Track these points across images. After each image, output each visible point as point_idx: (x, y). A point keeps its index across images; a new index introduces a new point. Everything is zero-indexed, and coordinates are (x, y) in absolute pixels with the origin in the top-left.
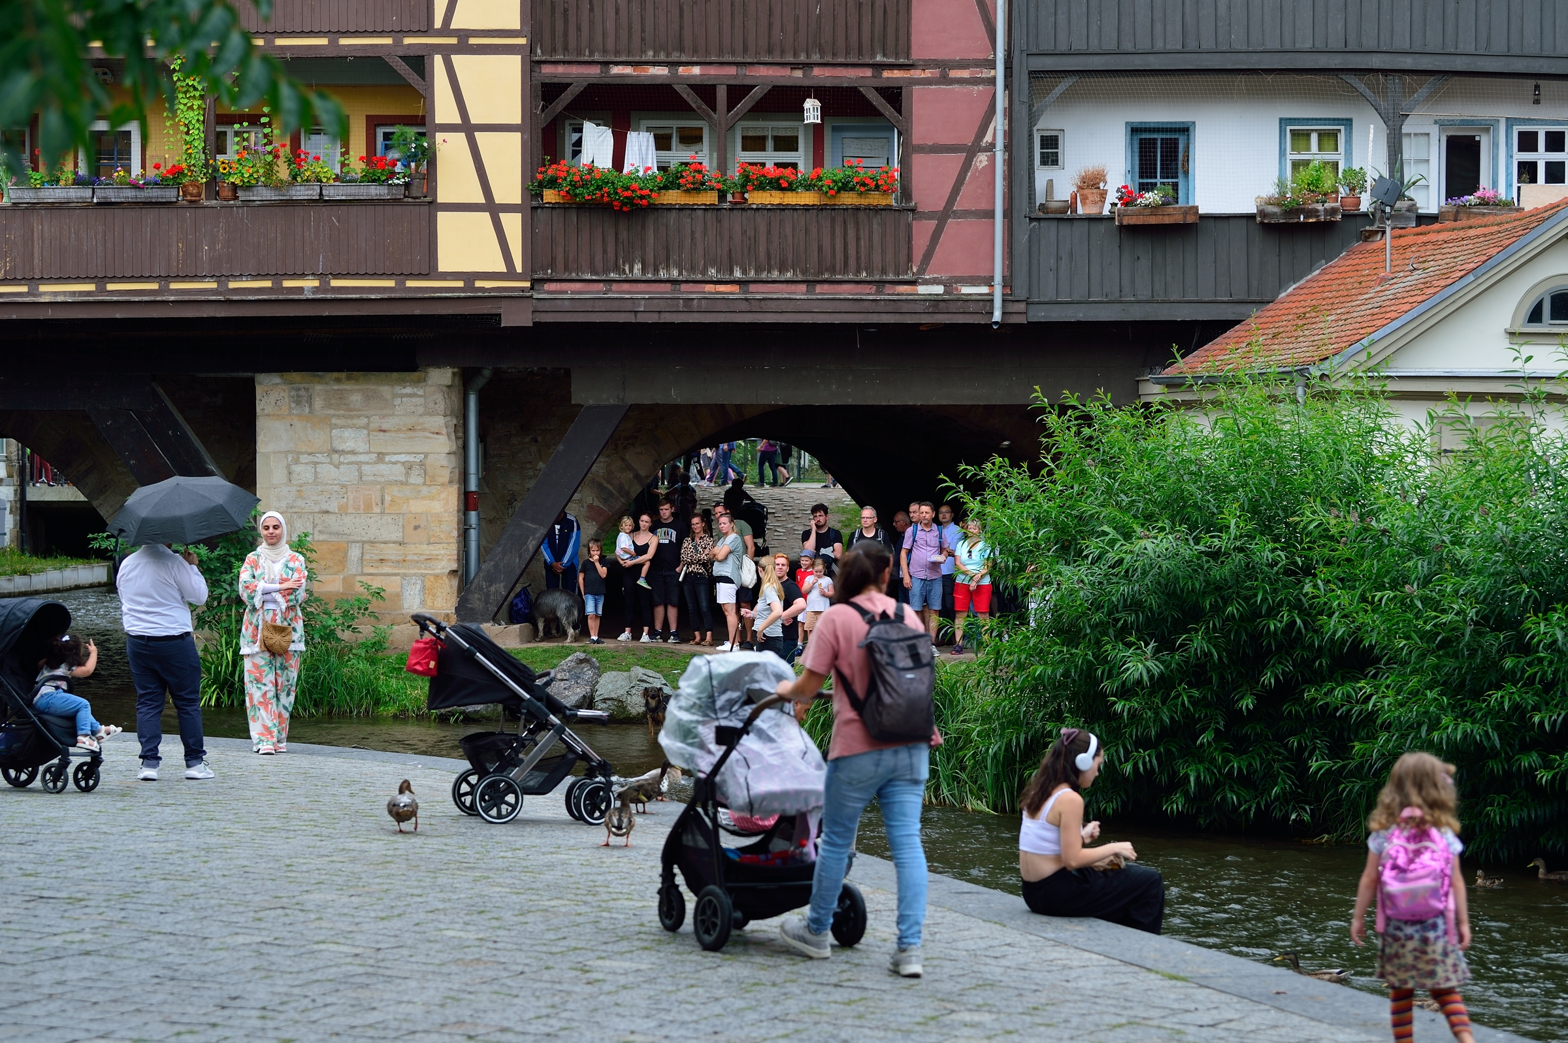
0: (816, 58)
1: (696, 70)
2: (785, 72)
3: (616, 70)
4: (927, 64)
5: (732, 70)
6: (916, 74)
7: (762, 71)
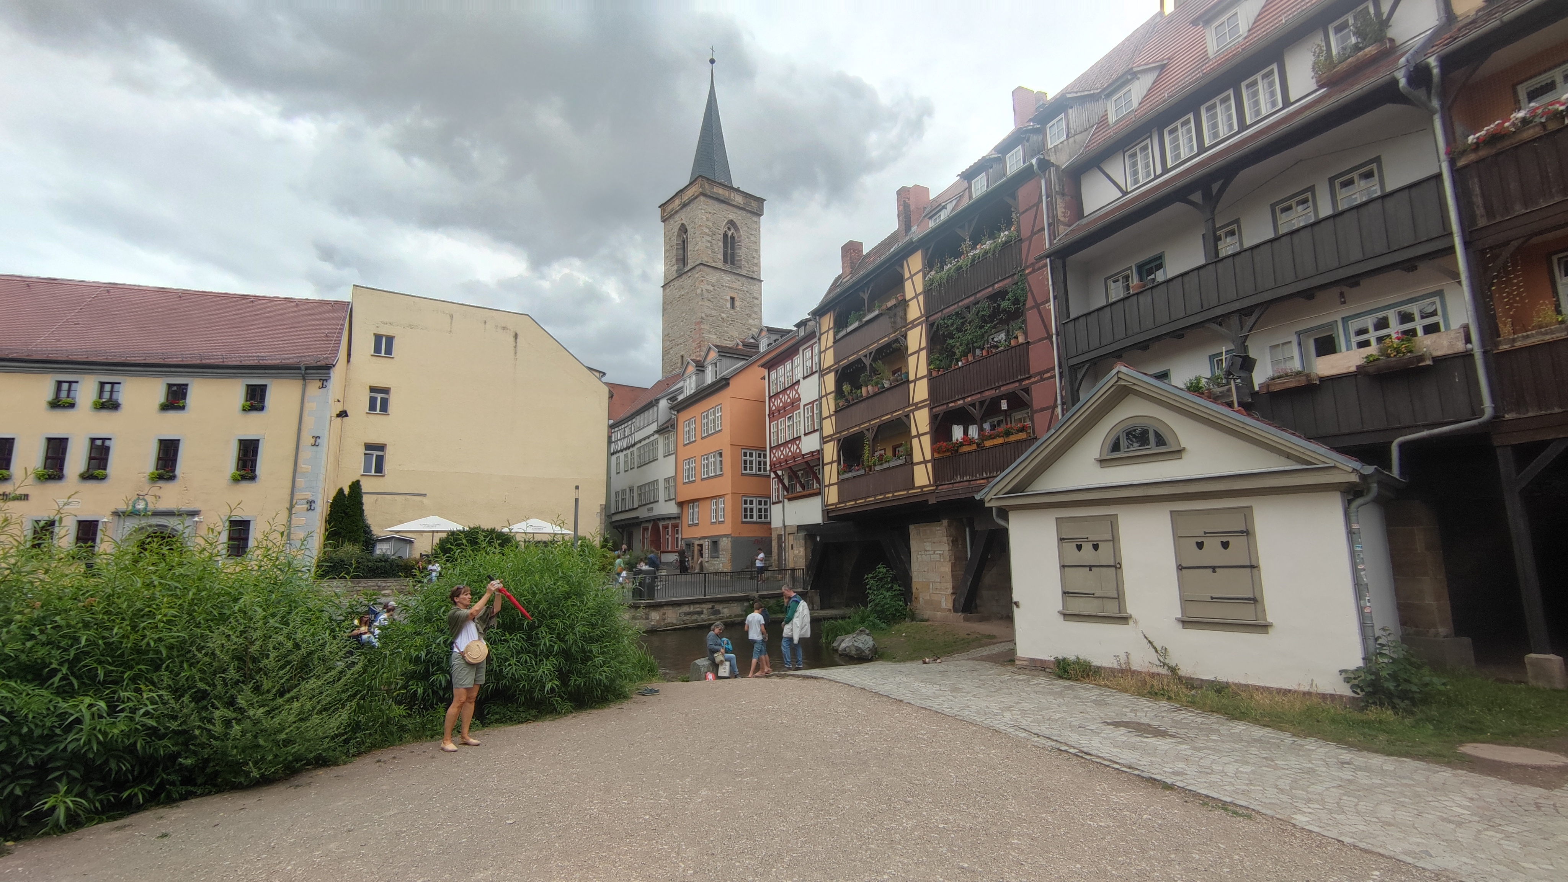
0: (1001, 384)
1: (969, 399)
2: (993, 391)
3: (951, 405)
4: (1036, 375)
5: (979, 396)
6: (1033, 380)
7: (987, 393)
